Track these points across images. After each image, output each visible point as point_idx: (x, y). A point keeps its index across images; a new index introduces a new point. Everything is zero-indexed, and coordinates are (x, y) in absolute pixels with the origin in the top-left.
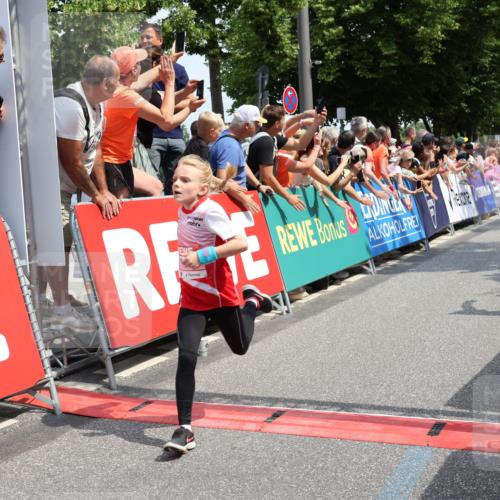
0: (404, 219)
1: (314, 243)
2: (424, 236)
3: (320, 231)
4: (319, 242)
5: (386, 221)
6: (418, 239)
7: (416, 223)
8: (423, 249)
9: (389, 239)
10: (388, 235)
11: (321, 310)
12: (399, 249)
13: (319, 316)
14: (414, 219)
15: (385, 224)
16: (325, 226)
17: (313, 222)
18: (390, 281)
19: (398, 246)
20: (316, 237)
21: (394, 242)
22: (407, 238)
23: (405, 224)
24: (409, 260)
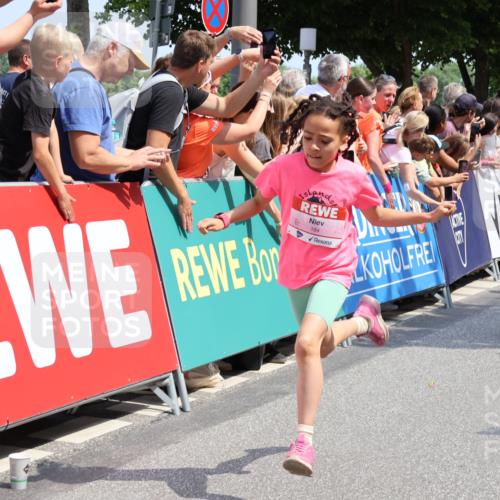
0: (409, 248)
1: (239, 283)
2: (443, 281)
3: (252, 261)
4: (249, 281)
5: (377, 248)
6: (432, 284)
7: (430, 257)
8: (440, 304)
9: (380, 282)
10: (379, 275)
11: (244, 410)
12: (396, 302)
13: (240, 420)
14: (428, 248)
15: (375, 254)
16: (263, 252)
17: (240, 245)
18: (374, 361)
19: (396, 296)
20: (243, 272)
21: (389, 289)
22: (411, 283)
23: (411, 257)
24: (411, 322)
